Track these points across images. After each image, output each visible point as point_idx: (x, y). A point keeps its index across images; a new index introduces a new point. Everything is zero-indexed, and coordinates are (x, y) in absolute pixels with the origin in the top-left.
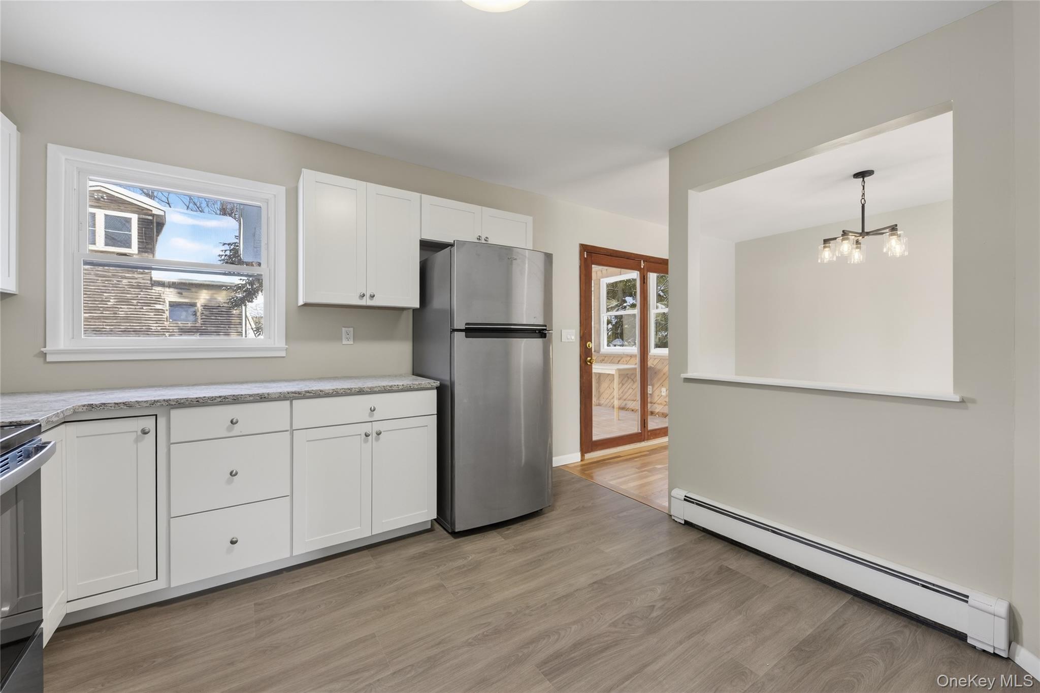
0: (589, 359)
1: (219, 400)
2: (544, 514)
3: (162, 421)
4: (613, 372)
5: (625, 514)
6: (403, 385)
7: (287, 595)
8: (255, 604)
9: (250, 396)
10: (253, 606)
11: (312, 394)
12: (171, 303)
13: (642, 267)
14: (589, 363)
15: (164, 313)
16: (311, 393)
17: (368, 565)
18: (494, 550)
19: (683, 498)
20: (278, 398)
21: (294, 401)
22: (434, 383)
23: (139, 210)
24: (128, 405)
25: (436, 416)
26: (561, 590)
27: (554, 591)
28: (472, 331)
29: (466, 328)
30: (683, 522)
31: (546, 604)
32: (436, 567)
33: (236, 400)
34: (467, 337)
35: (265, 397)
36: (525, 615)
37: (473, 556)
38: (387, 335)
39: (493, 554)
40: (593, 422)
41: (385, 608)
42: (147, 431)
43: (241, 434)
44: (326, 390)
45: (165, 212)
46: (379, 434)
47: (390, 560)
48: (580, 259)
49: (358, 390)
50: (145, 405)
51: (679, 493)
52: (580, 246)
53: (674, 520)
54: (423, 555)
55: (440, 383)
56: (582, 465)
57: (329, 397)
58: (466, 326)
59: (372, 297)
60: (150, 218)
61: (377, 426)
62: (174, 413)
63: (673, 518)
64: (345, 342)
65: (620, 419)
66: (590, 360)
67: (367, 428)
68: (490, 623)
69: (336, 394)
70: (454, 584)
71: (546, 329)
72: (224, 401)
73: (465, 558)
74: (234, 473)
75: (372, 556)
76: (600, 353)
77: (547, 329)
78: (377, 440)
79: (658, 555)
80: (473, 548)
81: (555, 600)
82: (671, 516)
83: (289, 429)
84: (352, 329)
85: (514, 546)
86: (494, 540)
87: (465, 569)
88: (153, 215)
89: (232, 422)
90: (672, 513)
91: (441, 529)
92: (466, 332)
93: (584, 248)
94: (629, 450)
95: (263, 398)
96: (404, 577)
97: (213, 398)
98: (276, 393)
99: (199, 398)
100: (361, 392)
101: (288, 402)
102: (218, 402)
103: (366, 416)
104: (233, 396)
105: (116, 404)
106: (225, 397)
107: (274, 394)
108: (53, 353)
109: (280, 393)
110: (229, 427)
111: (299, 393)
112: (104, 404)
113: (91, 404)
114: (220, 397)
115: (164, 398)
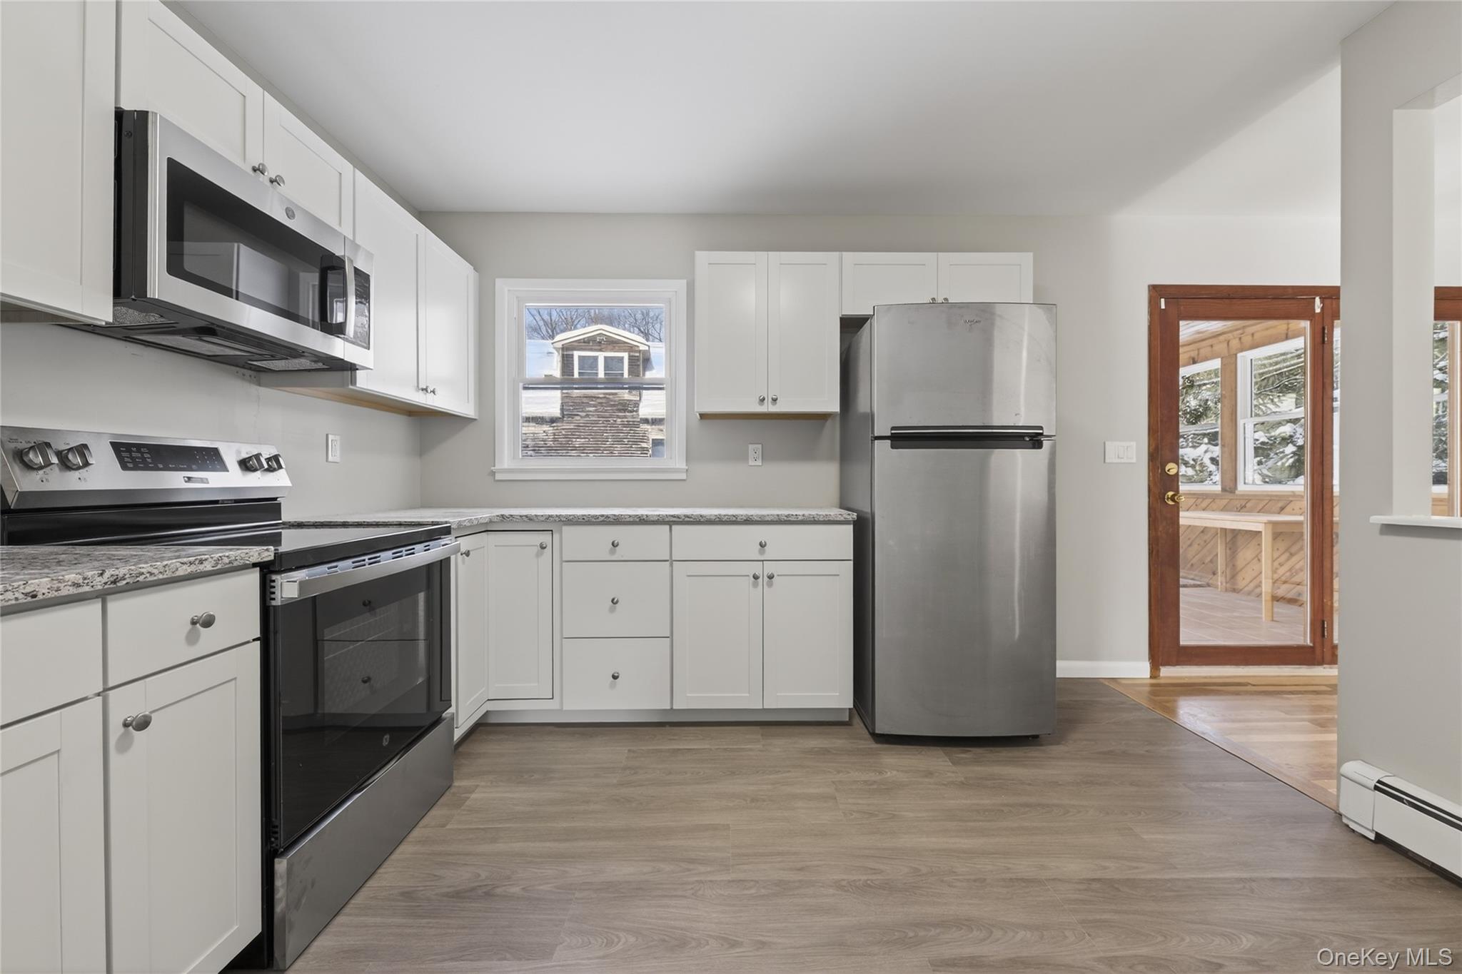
0: (1170, 494)
1: (602, 519)
2: (1041, 745)
3: (556, 536)
4: (1259, 528)
5: (1218, 785)
6: (803, 515)
7: (660, 751)
8: (629, 751)
9: (631, 517)
10: (626, 751)
11: (692, 520)
12: (655, 441)
13: (1318, 310)
14: (1171, 503)
15: (648, 451)
16: (691, 518)
17: (753, 745)
18: (929, 774)
19: (1372, 784)
21: (674, 527)
22: (849, 515)
23: (630, 348)
24: (530, 519)
25: (852, 562)
26: (1023, 867)
27: (1010, 866)
28: (901, 439)
29: (892, 434)
30: (1372, 836)
31: (985, 879)
32: (835, 773)
33: (617, 521)
34: (893, 447)
35: (645, 520)
36: (942, 881)
37: (895, 773)
38: (807, 454)
39: (927, 780)
40: (1181, 611)
41: (753, 800)
42: (544, 546)
43: (623, 559)
45: (649, 347)
46: (771, 577)
47: (780, 746)
48: (1151, 314)
49: (745, 518)
50: (543, 519)
51: (1363, 771)
52: (1149, 291)
53: (1348, 826)
54: (825, 751)
55: (857, 516)
56: (1152, 685)
58: (893, 432)
59: (775, 400)
60: (637, 354)
61: (770, 568)
62: (565, 529)
63: (1345, 821)
64: (751, 463)
65: (1274, 619)
66: (1173, 496)
67: (756, 568)
68: (881, 872)
69: (719, 521)
70: (850, 801)
71: (1041, 434)
72: (607, 521)
73: (880, 773)
74: (615, 600)
75: (762, 735)
76: (1237, 492)
77: (1045, 434)
78: (770, 585)
79: (1273, 879)
80: (897, 763)
81: (1004, 880)
82: (1341, 815)
83: (668, 558)
84: (760, 446)
85: (966, 778)
86: (937, 760)
87: (875, 787)
88: (640, 351)
89: (613, 544)
90: (1342, 811)
91: (862, 725)
92: (891, 441)
93: (1157, 291)
94: (1278, 676)
95: (642, 521)
96: (789, 771)
97: (596, 517)
98: (655, 515)
99: (585, 515)
100: (748, 521)
101: (668, 527)
102: (601, 521)
103: (754, 553)
104: (615, 515)
105: (521, 516)
106: (607, 517)
107: (653, 516)
108: (498, 472)
109: (659, 516)
110: (611, 549)
111: (678, 517)
112: (511, 516)
113: (502, 515)
114: (602, 516)
115: (558, 514)
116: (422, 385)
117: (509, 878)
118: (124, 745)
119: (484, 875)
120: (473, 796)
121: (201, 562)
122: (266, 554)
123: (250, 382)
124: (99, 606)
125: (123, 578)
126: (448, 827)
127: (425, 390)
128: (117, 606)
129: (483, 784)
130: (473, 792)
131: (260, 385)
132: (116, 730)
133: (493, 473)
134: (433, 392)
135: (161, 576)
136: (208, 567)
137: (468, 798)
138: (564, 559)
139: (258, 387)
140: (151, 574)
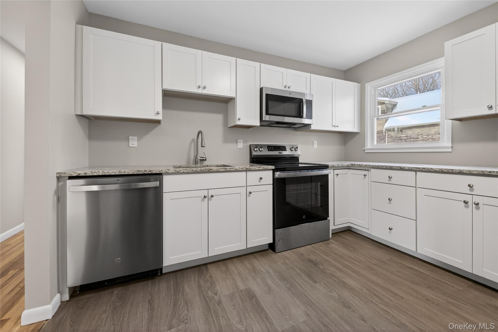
3: (370, 172)
9: (396, 167)
16: (426, 169)
20: (408, 169)
21: (417, 173)
24: (360, 166)
33: (391, 168)
35: (402, 168)
42: (366, 175)
43: (393, 184)
44: (435, 168)
46: (477, 204)
49: (458, 171)
50: (364, 166)
57: (437, 173)
62: (372, 170)
67: (466, 198)
69: (442, 172)
72: (386, 168)
74: (390, 199)
83: (414, 186)
89: (389, 177)
95: (402, 169)
97: (383, 166)
98: (408, 167)
99: (378, 165)
100: (461, 173)
101: (415, 172)
102: (384, 168)
103: (467, 190)
104: (390, 166)
105: (357, 164)
106: (387, 166)
107: (406, 167)
108: (366, 150)
109: (409, 167)
110: (389, 179)
111: (419, 168)
112: (355, 164)
113: (352, 164)
114: (385, 166)
115: (369, 164)
116: (334, 125)
117: (322, 264)
118: (249, 196)
119: (318, 260)
120: (332, 245)
121: (260, 168)
122: (273, 167)
123: (294, 131)
124: (246, 173)
125: (248, 169)
126: (320, 247)
127: (334, 126)
128: (249, 173)
129: (336, 243)
130: (332, 244)
131: (296, 131)
132: (248, 193)
133: (364, 150)
134: (337, 126)
135: (253, 169)
136: (261, 169)
137: (330, 244)
138: (372, 181)
139: (296, 132)
140: (252, 169)
